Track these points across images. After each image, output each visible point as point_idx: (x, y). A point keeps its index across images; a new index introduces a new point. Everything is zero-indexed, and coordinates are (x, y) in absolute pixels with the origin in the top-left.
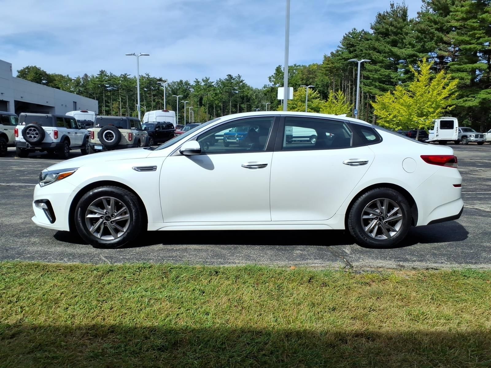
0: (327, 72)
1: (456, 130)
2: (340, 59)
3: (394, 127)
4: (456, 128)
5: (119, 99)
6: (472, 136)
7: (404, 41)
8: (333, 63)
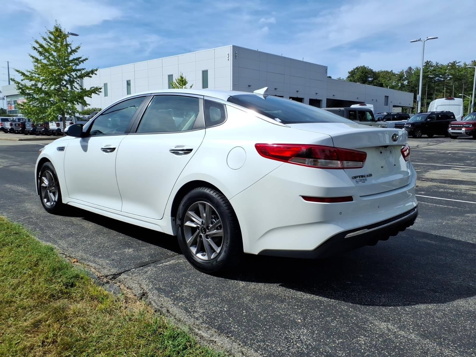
5: (444, 90)
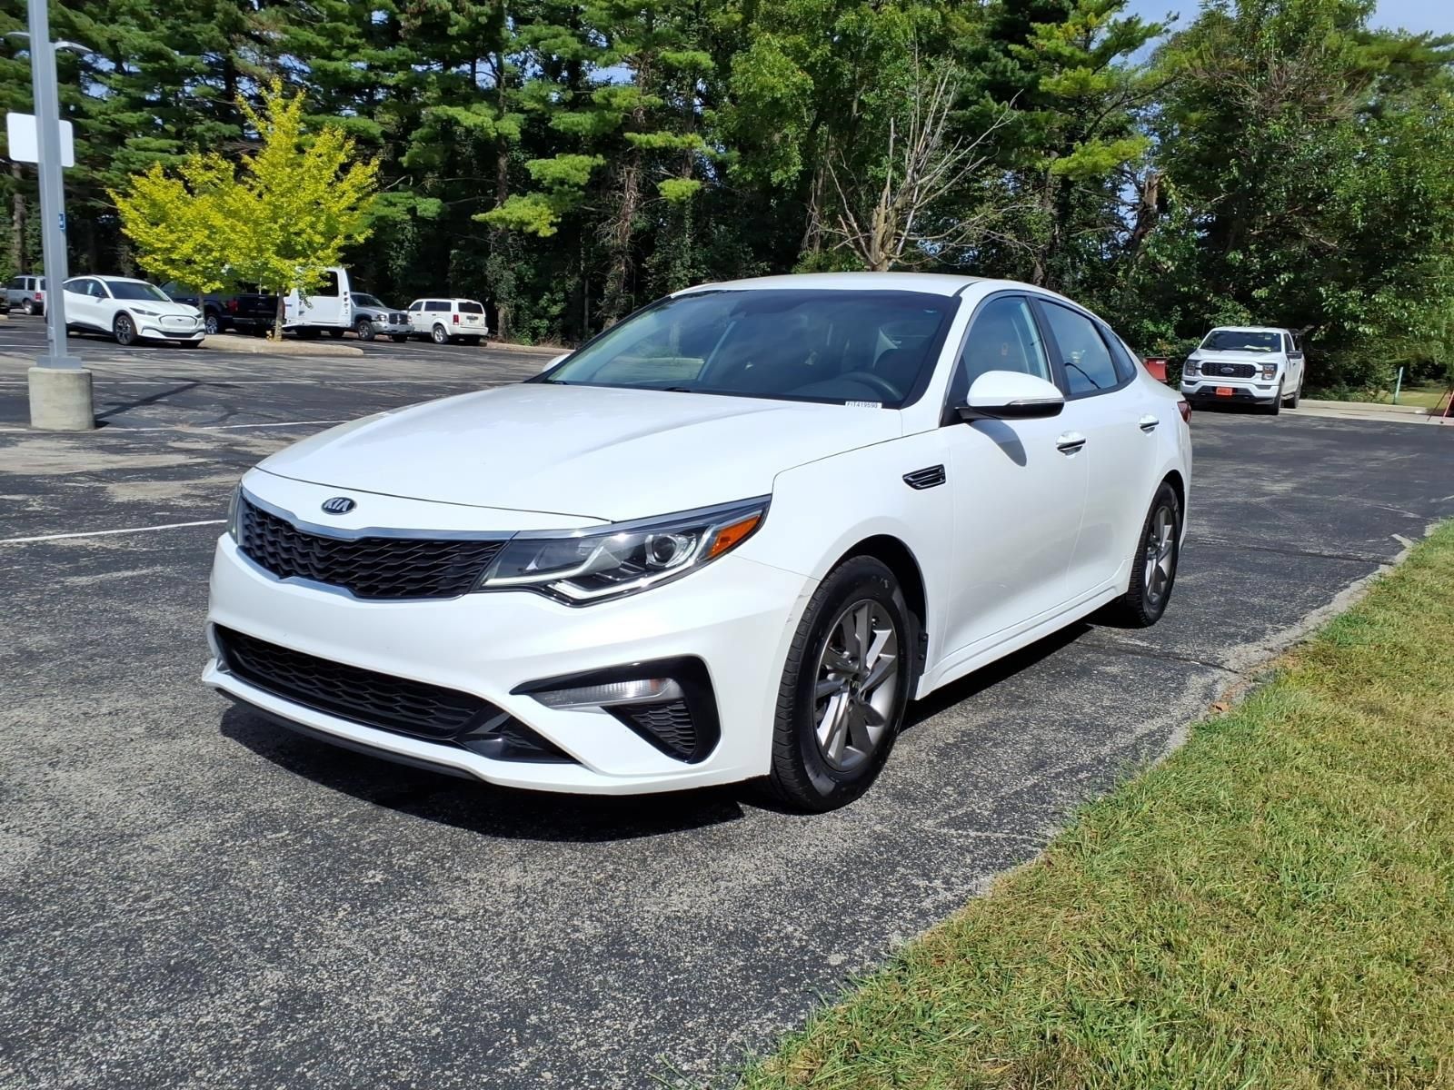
1: (346, 299)
3: (199, 280)
4: (345, 293)
6: (382, 317)
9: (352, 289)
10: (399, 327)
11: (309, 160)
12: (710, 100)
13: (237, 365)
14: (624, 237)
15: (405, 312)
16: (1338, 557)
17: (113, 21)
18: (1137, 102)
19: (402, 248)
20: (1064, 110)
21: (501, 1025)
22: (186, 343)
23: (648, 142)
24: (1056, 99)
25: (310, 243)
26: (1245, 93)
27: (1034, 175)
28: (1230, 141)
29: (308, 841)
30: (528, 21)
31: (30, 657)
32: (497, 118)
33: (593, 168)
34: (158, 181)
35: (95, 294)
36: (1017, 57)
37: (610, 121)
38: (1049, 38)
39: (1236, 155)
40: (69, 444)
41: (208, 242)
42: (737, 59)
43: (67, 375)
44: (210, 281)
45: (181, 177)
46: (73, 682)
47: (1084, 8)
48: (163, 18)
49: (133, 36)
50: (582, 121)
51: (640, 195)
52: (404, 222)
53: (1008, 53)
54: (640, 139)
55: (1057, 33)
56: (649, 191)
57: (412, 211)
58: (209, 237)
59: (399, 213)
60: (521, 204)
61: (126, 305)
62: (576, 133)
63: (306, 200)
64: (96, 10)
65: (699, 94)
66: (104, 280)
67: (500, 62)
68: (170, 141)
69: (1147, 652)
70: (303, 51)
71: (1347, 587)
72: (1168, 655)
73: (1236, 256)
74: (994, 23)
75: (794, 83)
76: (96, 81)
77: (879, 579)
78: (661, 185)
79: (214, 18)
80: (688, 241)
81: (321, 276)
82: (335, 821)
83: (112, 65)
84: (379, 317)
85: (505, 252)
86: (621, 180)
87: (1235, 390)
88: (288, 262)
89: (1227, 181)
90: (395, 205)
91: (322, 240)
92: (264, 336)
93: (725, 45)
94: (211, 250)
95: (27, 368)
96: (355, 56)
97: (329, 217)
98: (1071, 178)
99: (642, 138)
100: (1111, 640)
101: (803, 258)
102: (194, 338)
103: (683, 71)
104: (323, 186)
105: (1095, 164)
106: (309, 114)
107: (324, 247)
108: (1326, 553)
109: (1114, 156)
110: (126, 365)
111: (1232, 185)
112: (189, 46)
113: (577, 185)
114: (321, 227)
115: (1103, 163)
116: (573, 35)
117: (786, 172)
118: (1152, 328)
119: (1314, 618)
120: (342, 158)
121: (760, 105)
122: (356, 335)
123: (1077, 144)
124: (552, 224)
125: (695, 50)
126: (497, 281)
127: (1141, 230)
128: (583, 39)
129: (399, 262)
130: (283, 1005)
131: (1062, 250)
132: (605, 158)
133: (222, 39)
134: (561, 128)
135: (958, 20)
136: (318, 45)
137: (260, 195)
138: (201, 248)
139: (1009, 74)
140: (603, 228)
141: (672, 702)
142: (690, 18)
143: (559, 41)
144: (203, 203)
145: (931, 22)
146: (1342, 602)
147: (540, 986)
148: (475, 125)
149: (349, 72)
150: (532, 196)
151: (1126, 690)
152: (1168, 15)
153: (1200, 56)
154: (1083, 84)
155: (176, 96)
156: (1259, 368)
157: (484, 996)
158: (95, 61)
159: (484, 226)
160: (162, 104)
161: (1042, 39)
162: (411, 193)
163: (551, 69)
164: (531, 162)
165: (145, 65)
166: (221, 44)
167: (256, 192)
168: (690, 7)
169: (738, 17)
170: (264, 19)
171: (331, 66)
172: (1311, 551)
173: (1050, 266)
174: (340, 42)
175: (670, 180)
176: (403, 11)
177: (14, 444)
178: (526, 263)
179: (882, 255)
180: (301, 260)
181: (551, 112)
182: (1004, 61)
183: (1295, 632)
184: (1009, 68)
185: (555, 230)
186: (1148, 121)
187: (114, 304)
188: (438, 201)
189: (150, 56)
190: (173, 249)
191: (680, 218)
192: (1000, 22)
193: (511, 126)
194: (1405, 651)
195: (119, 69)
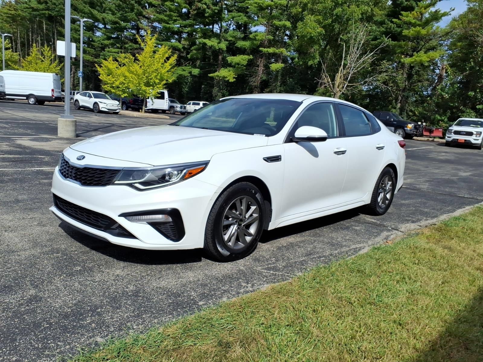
0: (8, 19)
1: (167, 101)
2: (27, 8)
3: (121, 93)
4: (167, 99)
6: (178, 107)
7: (104, 5)
8: (16, 10)
9: (169, 97)
10: (183, 110)
11: (157, 56)
12: (290, 37)
13: (128, 120)
14: (258, 82)
15: (185, 105)
16: (470, 198)
17: (104, 12)
18: (444, 39)
19: (187, 85)
20: (412, 41)
21: (89, 311)
22: (114, 113)
23: (267, 51)
24: (409, 37)
25: (155, 82)
26: (478, 36)
27: (400, 64)
28: (471, 53)
29: (65, 257)
30: (231, 11)
31: (17, 201)
32: (219, 43)
33: (249, 60)
34: (111, 62)
35: (89, 97)
36: (395, 23)
37: (255, 44)
38: (408, 17)
39: (473, 58)
40: (66, 142)
41: (124, 81)
42: (300, 24)
43: (69, 121)
44: (124, 93)
45: (117, 61)
46: (25, 209)
47: (421, 6)
48: (119, 12)
49: (109, 17)
50: (246, 44)
51: (264, 69)
52: (187, 76)
53: (392, 22)
54: (265, 50)
55: (410, 15)
56: (267, 67)
57: (190, 73)
58: (124, 80)
59: (186, 73)
60: (224, 71)
61: (97, 100)
62: (245, 48)
63: (155, 69)
64: (99, 9)
65: (287, 35)
66: (91, 92)
67: (221, 25)
68: (118, 50)
69: (374, 224)
70: (160, 21)
71: (464, 208)
72: (381, 225)
73: (471, 94)
74: (388, 12)
75: (318, 32)
76: (98, 31)
77: (250, 190)
78: (271, 65)
79: (134, 11)
80: (279, 84)
81: (157, 93)
82: (76, 252)
83: (103, 26)
84: (177, 107)
85: (219, 87)
86: (258, 63)
87: (465, 140)
88: (147, 88)
89: (470, 67)
90: (185, 71)
91: (159, 81)
92: (139, 111)
93: (296, 19)
94: (124, 84)
95: (58, 118)
96: (176, 23)
97: (161, 74)
98: (412, 65)
99: (266, 49)
100: (364, 219)
101: (318, 90)
102: (117, 111)
103: (281, 28)
104: (160, 64)
105: (421, 60)
106: (160, 41)
107: (159, 84)
108: (466, 196)
109: (428, 58)
110: (94, 119)
111: (471, 68)
112: (126, 20)
113: (243, 65)
114: (159, 77)
115: (424, 60)
116: (245, 16)
117: (314, 61)
118: (439, 118)
119: (444, 217)
120: (167, 55)
121: (306, 39)
122: (169, 112)
123: (415, 53)
124: (234, 78)
125: (285, 21)
126: (216, 96)
127: (438, 83)
128: (249, 17)
129: (186, 89)
130: (30, 299)
131: (408, 90)
132: (253, 56)
133: (136, 18)
134: (239, 46)
135: (376, 11)
136: (164, 19)
137: (141, 67)
138: (122, 83)
139: (392, 29)
140: (251, 79)
141: (169, 222)
142: (284, 10)
143: (240, 18)
144: (123, 69)
145: (368, 11)
146: (458, 213)
147: (106, 302)
148: (212, 45)
149: (173, 28)
150: (229, 68)
151: (357, 235)
152: (451, 9)
153: (462, 23)
154: (419, 32)
155: (121, 36)
156: (475, 133)
157: (89, 303)
158: (98, 25)
159: (212, 78)
160: (117, 38)
161: (405, 17)
162: (190, 67)
163: (239, 27)
164: (228, 57)
165: (112, 26)
166: (135, 19)
167: (140, 65)
168: (285, 7)
169: (300, 10)
170: (149, 11)
171: (168, 26)
172: (461, 195)
173: (404, 96)
174: (172, 19)
175: (274, 64)
176: (191, 9)
177: (50, 141)
178: (226, 90)
179: (338, 90)
180: (151, 87)
181: (236, 41)
182: (390, 24)
183: (434, 220)
184: (392, 27)
185: (235, 80)
186: (447, 45)
187: (94, 100)
188: (199, 70)
189: (115, 23)
190: (113, 83)
191: (277, 76)
192: (390, 11)
193: (223, 45)
194: (472, 230)
195: (105, 27)
